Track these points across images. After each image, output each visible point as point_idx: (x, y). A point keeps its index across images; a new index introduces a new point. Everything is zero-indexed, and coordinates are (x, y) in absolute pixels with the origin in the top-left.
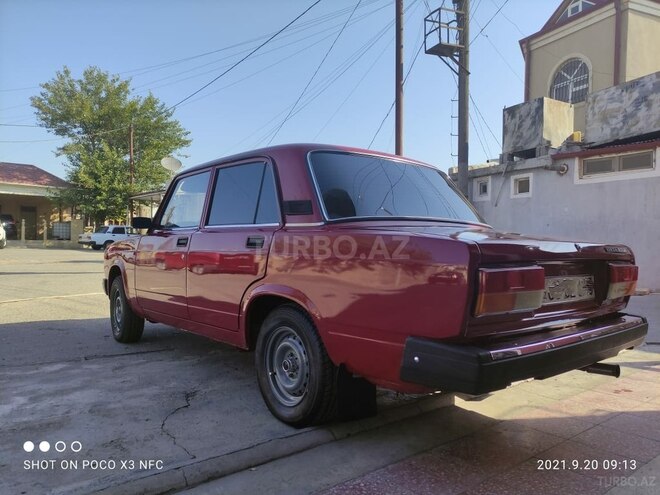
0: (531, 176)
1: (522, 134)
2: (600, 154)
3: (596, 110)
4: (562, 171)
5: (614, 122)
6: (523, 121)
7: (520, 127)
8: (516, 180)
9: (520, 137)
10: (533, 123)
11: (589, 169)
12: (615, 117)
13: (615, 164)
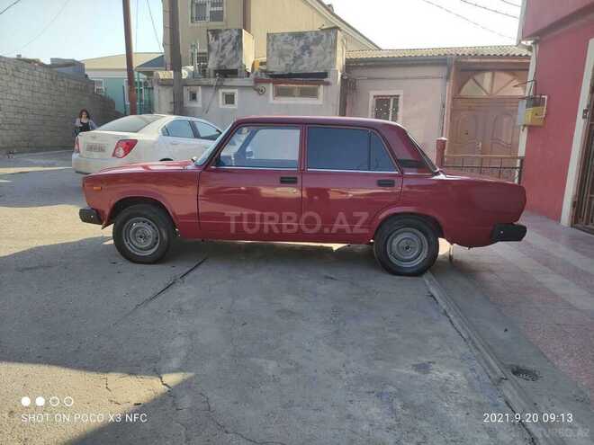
0: (236, 91)
1: (225, 55)
2: (286, 83)
3: (275, 47)
4: (261, 92)
5: (287, 59)
6: (226, 44)
7: (223, 48)
8: (223, 93)
9: (223, 57)
10: (234, 48)
11: (279, 93)
12: (288, 55)
13: (296, 92)
